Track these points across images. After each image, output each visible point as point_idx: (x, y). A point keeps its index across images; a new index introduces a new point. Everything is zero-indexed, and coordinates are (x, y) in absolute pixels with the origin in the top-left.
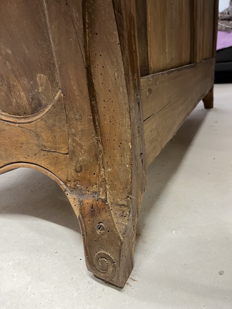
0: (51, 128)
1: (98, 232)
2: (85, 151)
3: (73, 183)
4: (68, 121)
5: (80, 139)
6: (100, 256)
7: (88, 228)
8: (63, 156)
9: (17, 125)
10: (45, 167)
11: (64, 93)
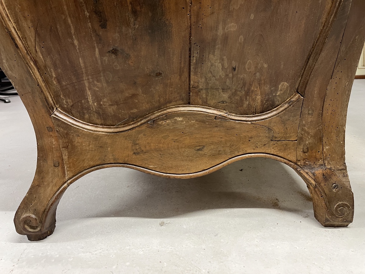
0: (284, 122)
1: (334, 190)
2: (311, 136)
3: (302, 162)
4: (301, 116)
5: (308, 128)
6: (339, 206)
7: (326, 190)
8: (292, 143)
9: (249, 123)
10: (275, 154)
11: (306, 96)
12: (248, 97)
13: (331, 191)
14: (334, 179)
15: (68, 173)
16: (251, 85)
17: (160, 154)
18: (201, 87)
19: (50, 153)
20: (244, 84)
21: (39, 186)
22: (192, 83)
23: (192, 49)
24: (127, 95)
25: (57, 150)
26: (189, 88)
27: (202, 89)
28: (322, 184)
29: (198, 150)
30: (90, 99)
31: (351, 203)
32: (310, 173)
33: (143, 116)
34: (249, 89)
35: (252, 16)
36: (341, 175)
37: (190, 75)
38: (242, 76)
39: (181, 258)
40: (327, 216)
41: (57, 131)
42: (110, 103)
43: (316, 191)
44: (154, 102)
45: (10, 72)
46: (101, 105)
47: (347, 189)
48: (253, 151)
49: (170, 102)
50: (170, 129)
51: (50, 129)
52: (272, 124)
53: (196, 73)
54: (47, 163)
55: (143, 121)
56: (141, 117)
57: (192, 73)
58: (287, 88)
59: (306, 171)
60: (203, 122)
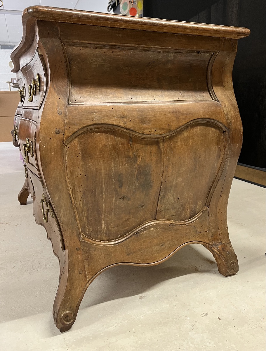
0: (201, 222)
2: (214, 228)
3: (212, 242)
4: (208, 217)
5: (212, 224)
6: (231, 263)
7: (225, 256)
8: (206, 233)
9: (186, 225)
10: (199, 240)
11: (210, 207)
12: (184, 211)
13: (227, 256)
14: (227, 249)
15: (89, 276)
16: (185, 205)
17: (142, 252)
18: (162, 209)
19: (77, 265)
20: (182, 206)
21: (71, 290)
22: (158, 208)
23: (161, 192)
24: (124, 220)
25: (81, 262)
26: (157, 211)
27: (162, 210)
28: (223, 253)
29: (162, 245)
30: (103, 226)
31: (237, 261)
32: (216, 248)
33: (131, 231)
34: (184, 207)
35: (188, 174)
36: (229, 246)
37: (157, 204)
38: (181, 201)
39: (167, 314)
40: (227, 271)
41: (82, 249)
42: (114, 226)
43: (220, 258)
44: (138, 221)
45: (63, 218)
46: (109, 228)
47: (233, 253)
48: (188, 241)
49: (146, 220)
50: (147, 236)
51: (78, 249)
52: (196, 224)
53: (161, 203)
54: (75, 272)
55: (132, 234)
56: (130, 231)
57: (159, 203)
58: (201, 204)
59: (215, 247)
60: (163, 228)
